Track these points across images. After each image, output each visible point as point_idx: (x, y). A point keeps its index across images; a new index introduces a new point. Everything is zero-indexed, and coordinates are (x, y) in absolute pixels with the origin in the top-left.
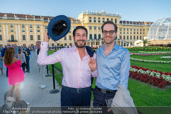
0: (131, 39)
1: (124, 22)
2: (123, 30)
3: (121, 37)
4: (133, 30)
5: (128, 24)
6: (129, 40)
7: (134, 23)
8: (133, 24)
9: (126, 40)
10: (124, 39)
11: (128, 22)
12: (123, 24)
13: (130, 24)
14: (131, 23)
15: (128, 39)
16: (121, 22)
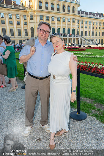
0: (89, 35)
1: (83, 13)
2: (80, 23)
3: (78, 32)
4: (92, 24)
5: (87, 16)
6: (88, 37)
7: (94, 14)
8: (92, 16)
9: (84, 36)
10: (82, 35)
11: (87, 13)
12: (81, 15)
13: (88, 16)
14: (90, 14)
15: (86, 35)
16: (79, 12)
